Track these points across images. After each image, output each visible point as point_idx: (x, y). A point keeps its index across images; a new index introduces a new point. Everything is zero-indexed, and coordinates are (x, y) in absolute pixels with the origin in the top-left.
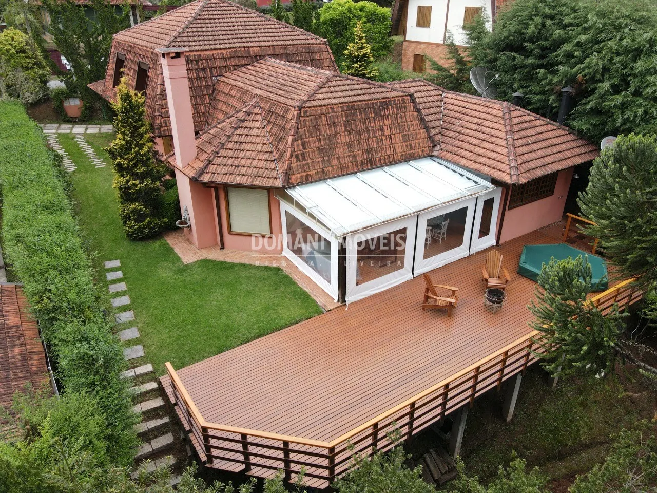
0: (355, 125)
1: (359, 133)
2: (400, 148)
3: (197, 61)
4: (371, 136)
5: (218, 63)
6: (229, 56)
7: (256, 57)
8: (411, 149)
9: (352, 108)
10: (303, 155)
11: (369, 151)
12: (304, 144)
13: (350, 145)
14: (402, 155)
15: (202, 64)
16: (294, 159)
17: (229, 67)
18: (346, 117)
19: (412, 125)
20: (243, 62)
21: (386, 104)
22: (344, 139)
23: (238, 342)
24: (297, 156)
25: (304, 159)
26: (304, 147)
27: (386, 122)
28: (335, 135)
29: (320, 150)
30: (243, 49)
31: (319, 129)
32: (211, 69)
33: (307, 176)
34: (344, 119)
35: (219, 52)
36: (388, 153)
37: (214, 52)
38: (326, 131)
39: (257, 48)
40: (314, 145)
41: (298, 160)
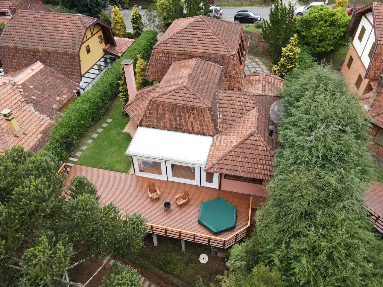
0: (175, 112)
1: (177, 116)
2: (197, 128)
3: (167, 54)
4: (182, 119)
5: (175, 56)
6: (181, 54)
7: (193, 56)
8: (203, 130)
9: (175, 105)
10: (149, 117)
11: (179, 124)
12: (150, 113)
13: (171, 120)
14: (197, 131)
15: (168, 55)
16: (145, 117)
17: (180, 58)
18: (172, 108)
19: (207, 121)
20: (187, 57)
21: (193, 108)
22: (168, 116)
23: (98, 167)
24: (146, 117)
25: (149, 118)
26: (150, 114)
27: (192, 116)
28: (165, 114)
29: (157, 117)
30: (188, 52)
31: (157, 109)
32: (172, 58)
33: (149, 125)
34: (170, 109)
35: (177, 51)
36: (190, 128)
37: (175, 51)
38: (160, 111)
39: (195, 52)
40: (154, 115)
41: (146, 118)
